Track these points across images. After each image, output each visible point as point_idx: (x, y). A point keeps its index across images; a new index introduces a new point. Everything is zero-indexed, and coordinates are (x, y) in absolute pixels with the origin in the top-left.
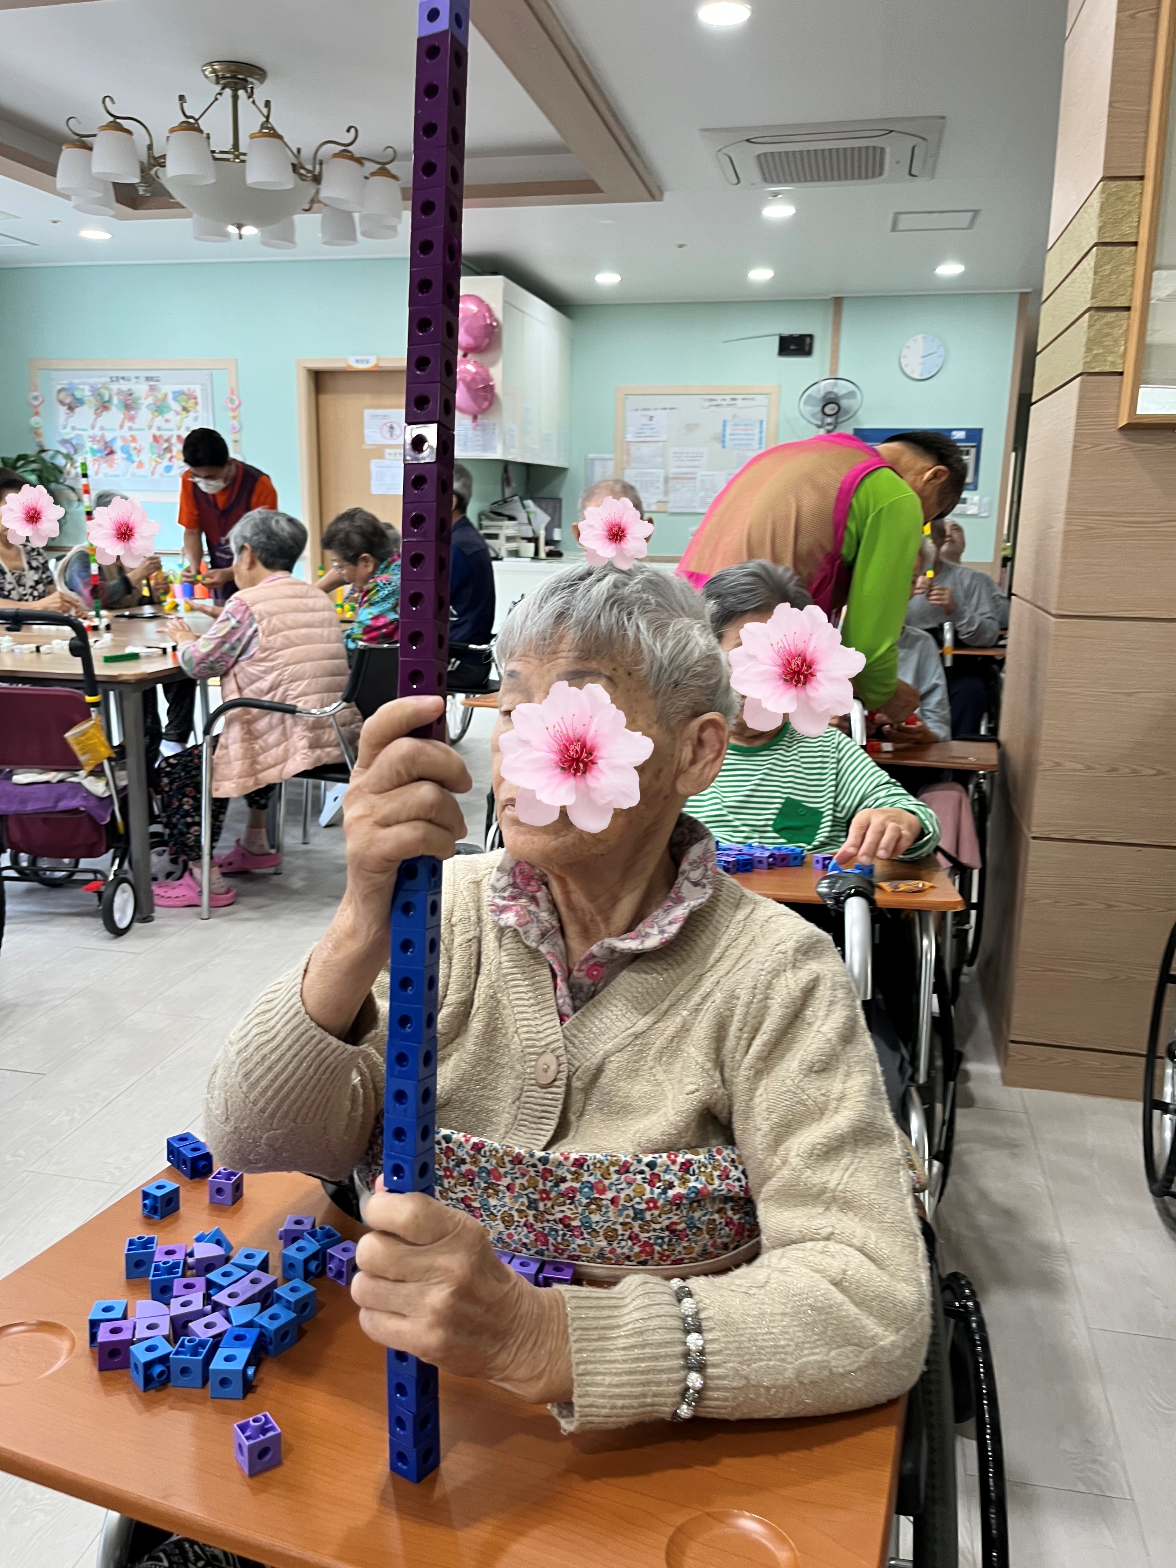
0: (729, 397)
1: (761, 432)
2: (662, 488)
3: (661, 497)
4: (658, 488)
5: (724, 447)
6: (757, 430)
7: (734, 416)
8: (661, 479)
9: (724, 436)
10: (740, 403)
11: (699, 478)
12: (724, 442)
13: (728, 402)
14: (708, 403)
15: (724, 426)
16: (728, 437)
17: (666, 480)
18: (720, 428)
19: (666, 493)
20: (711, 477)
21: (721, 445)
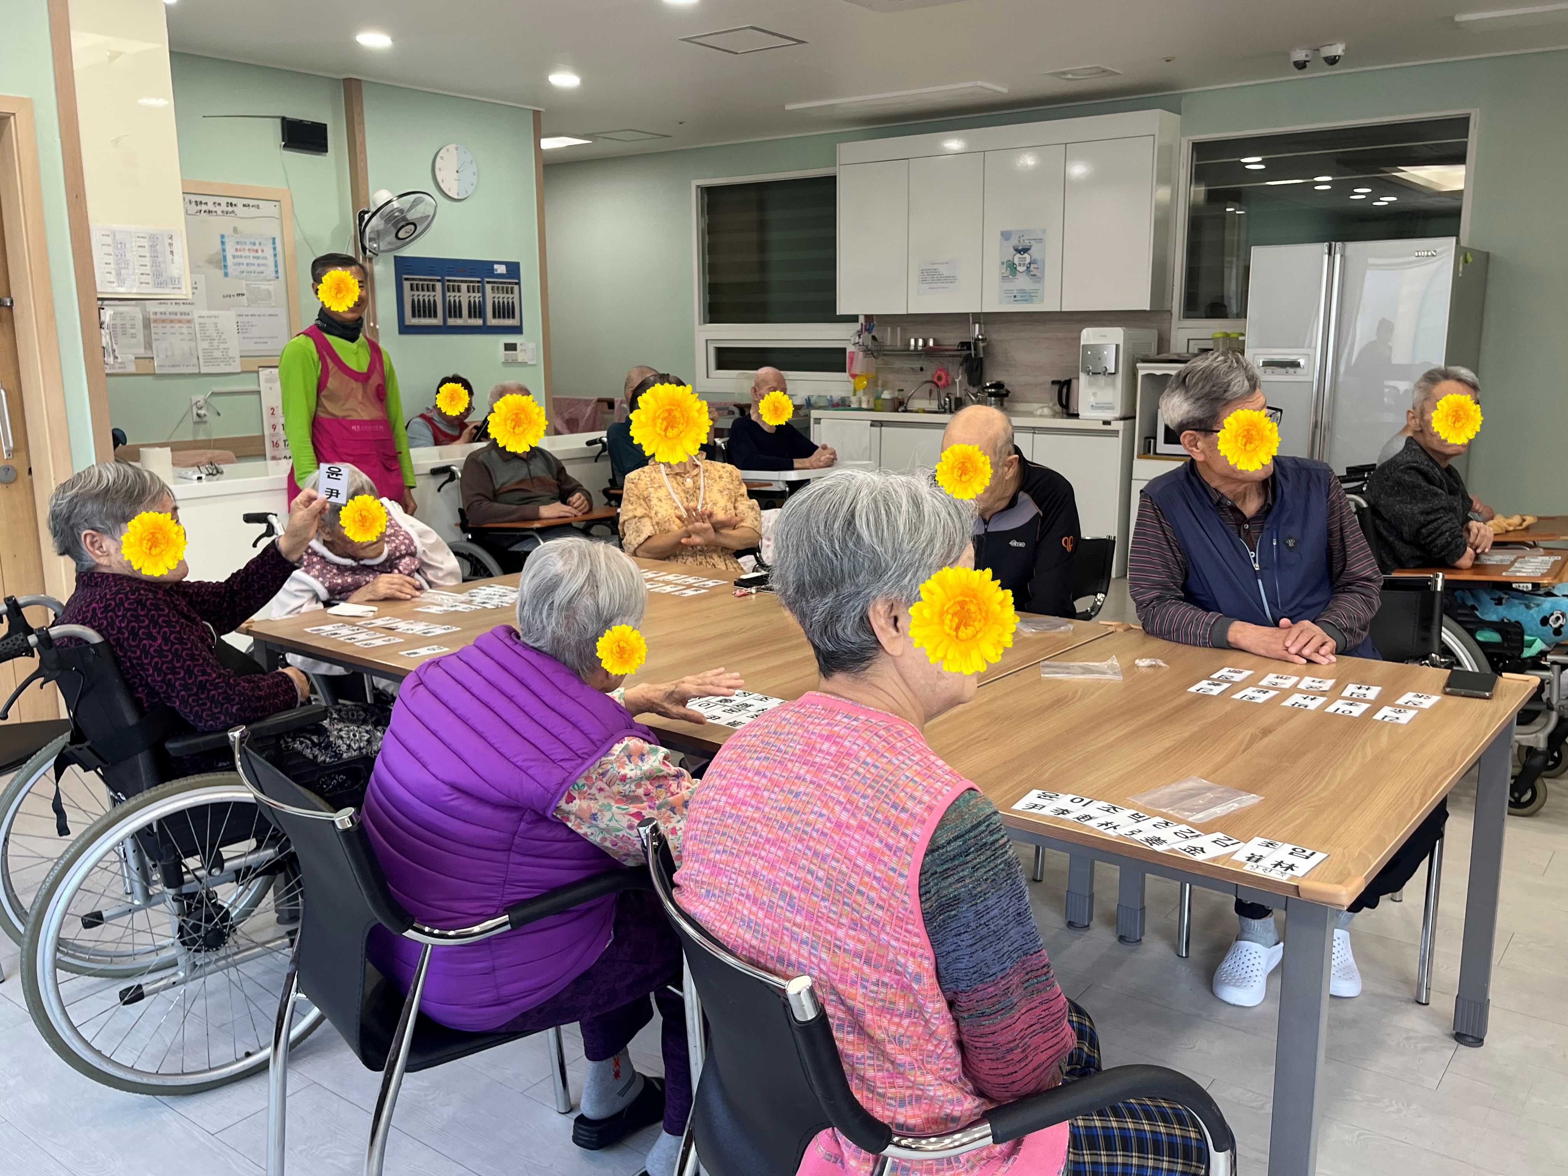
0: (224, 201)
1: (275, 255)
2: (141, 336)
3: (141, 352)
4: (133, 336)
5: (226, 275)
6: (269, 252)
7: (235, 230)
8: (139, 324)
9: (225, 258)
10: (239, 210)
11: (197, 321)
12: (225, 267)
13: (224, 207)
14: (193, 208)
15: (223, 243)
16: (230, 261)
17: (147, 324)
18: (219, 246)
19: (148, 345)
20: (214, 320)
21: (222, 272)
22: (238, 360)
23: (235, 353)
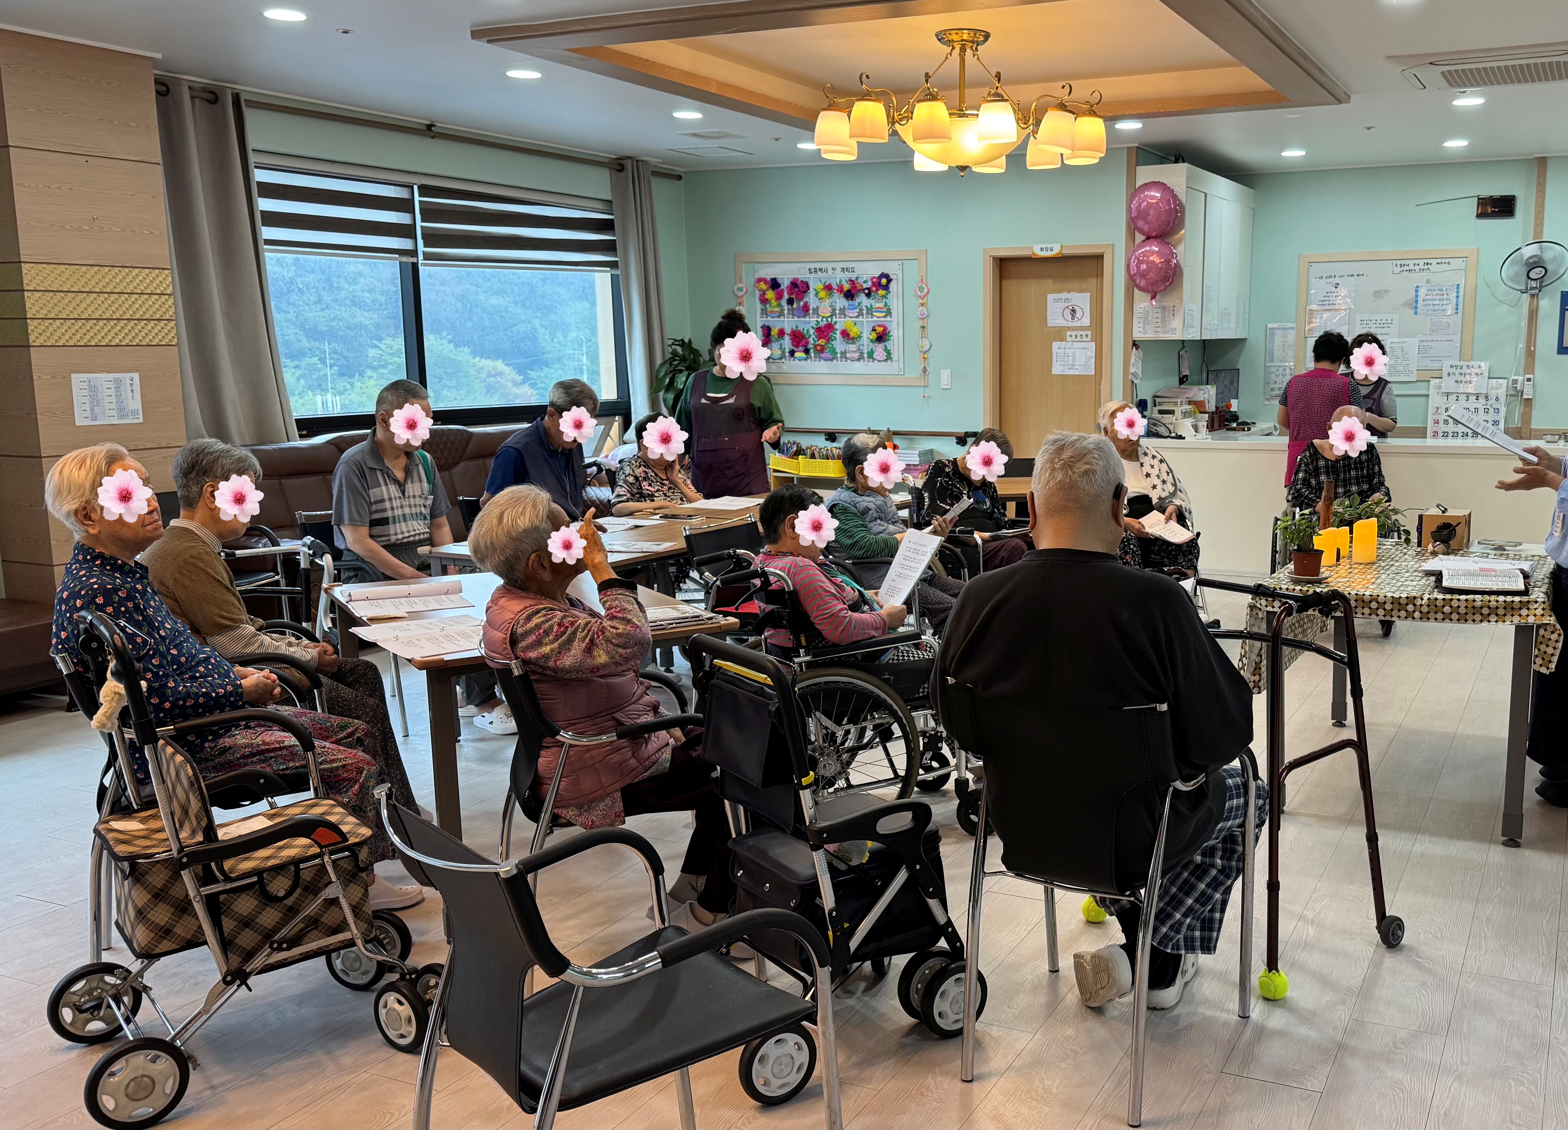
0: (1422, 262)
5: (1416, 313)
6: (1453, 295)
7: (1428, 281)
9: (1416, 301)
10: (1434, 267)
12: (1416, 307)
13: (1421, 267)
14: (1399, 269)
15: (1417, 291)
16: (1421, 303)
18: (1414, 294)
20: (1401, 345)
21: (1413, 311)
22: (1415, 372)
23: (1414, 368)
